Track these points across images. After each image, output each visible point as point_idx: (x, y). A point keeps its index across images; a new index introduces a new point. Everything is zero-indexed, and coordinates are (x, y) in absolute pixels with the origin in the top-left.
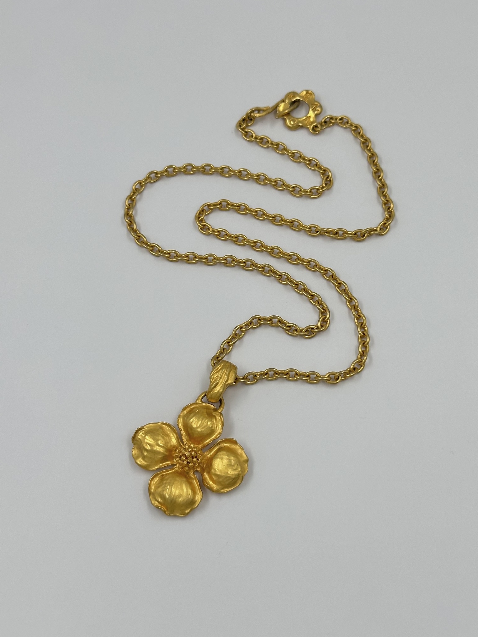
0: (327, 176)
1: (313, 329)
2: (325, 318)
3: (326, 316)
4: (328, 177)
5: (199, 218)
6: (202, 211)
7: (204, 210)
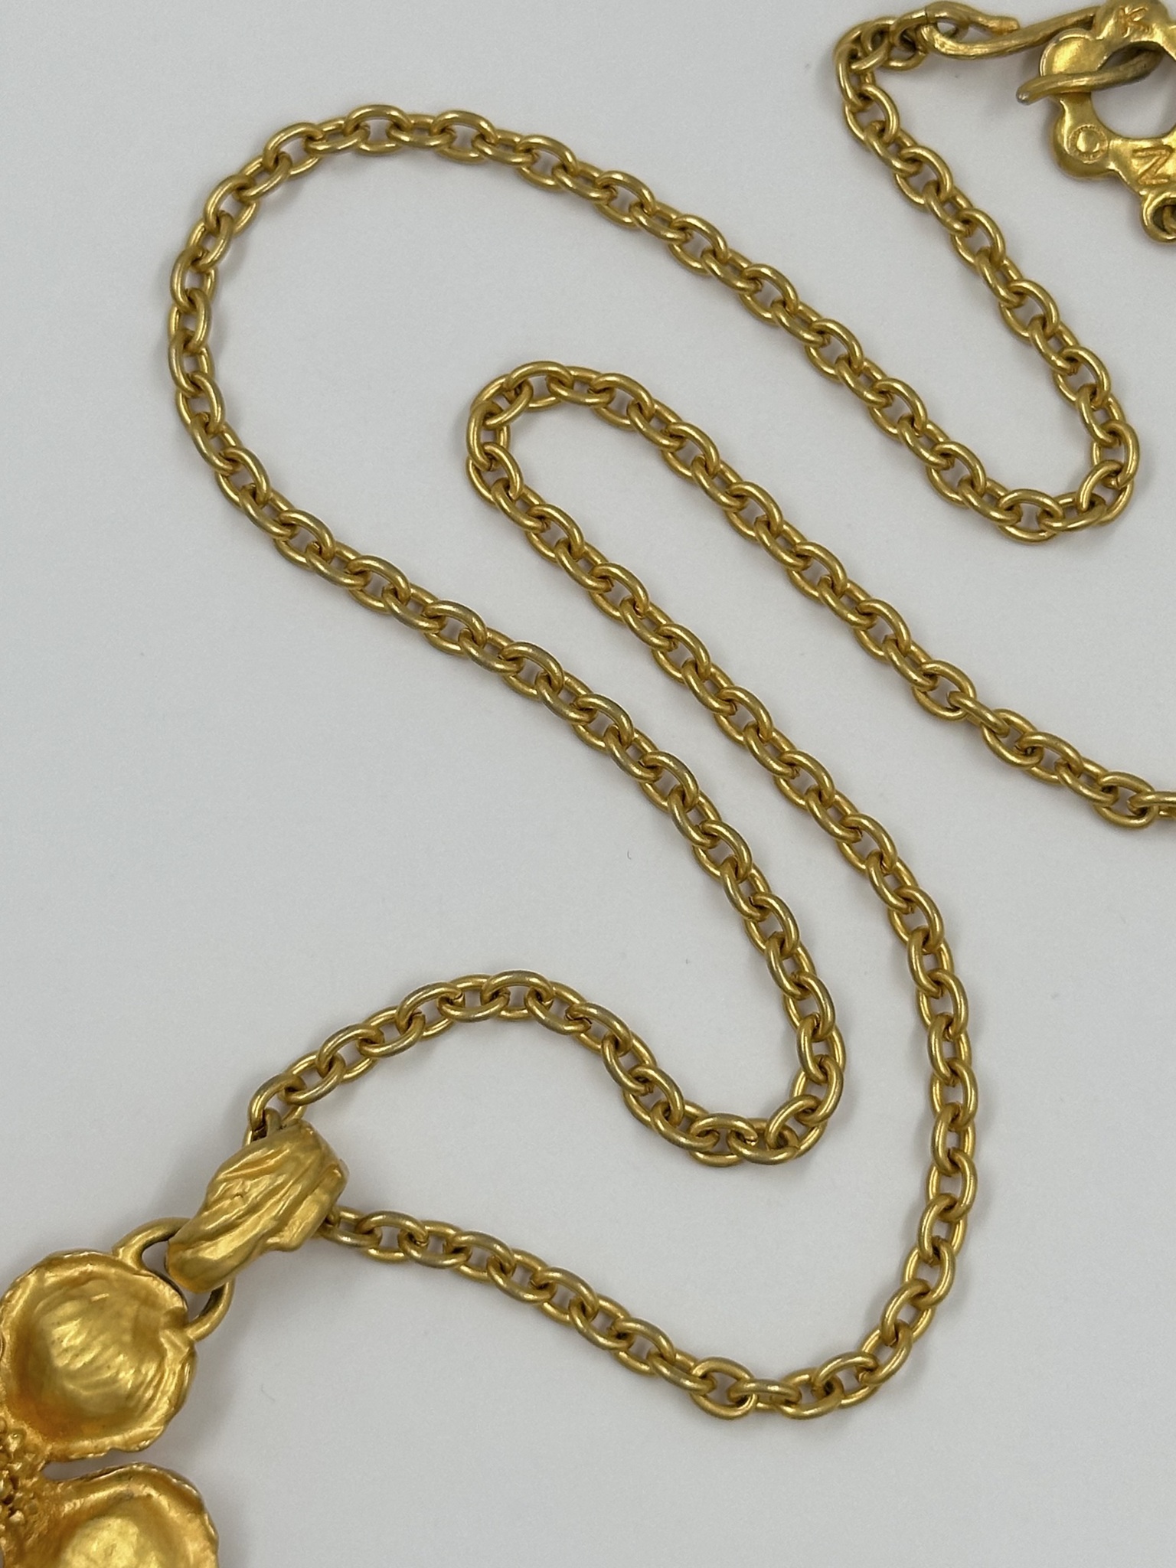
0: (1115, 467)
1: (739, 1135)
2: (813, 1110)
3: (819, 1104)
4: (1117, 473)
5: (491, 415)
6: (514, 389)
7: (526, 389)
